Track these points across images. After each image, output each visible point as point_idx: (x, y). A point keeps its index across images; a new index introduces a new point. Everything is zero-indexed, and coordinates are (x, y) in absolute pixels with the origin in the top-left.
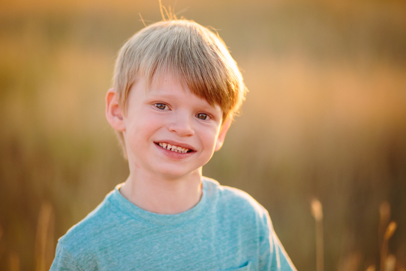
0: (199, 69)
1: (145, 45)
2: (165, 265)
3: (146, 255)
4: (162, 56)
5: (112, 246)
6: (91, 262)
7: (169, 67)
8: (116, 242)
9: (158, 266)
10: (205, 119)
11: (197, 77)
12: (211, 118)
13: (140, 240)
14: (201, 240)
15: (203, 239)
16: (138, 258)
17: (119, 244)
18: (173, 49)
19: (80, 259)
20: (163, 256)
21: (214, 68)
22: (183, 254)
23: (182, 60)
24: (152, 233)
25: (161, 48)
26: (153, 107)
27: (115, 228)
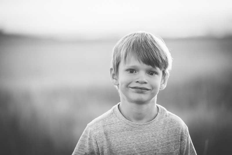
0: (145, 52)
1: (122, 45)
2: (132, 146)
3: (124, 140)
4: (129, 48)
5: (110, 133)
6: (101, 138)
7: (132, 53)
8: (112, 131)
9: (129, 146)
10: (152, 75)
11: (145, 56)
12: (155, 74)
13: (123, 133)
14: (151, 137)
15: (152, 137)
16: (120, 141)
17: (114, 132)
18: (133, 45)
19: (97, 135)
20: (132, 142)
21: (153, 51)
22: (141, 142)
23: (137, 49)
24: (128, 130)
25: (128, 45)
26: (127, 72)
27: (113, 125)
